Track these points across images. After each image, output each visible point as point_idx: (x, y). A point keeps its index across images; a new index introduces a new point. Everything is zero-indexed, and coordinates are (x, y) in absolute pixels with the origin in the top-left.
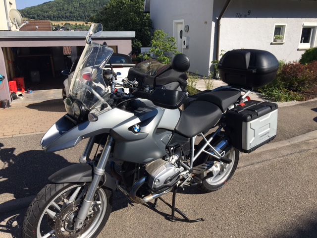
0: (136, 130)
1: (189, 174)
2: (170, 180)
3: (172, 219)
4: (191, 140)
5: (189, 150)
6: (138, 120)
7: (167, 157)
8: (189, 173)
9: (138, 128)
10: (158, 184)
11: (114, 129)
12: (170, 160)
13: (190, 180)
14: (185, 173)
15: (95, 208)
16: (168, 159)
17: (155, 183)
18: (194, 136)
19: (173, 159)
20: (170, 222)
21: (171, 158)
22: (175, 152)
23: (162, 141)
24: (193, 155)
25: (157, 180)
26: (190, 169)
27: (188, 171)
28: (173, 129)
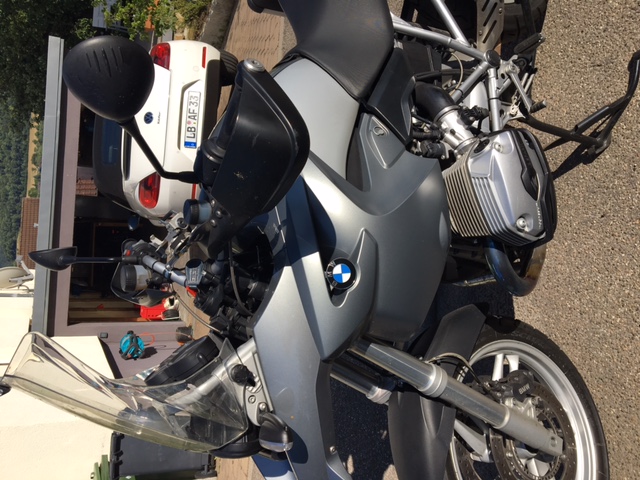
0: (346, 277)
1: (502, 71)
2: (532, 173)
3: (599, 145)
4: (401, 35)
5: (429, 49)
6: (312, 262)
7: (443, 151)
8: (497, 67)
9: (337, 270)
10: (530, 221)
11: (327, 352)
12: (457, 142)
13: (518, 70)
14: (493, 83)
15: (522, 391)
16: (448, 147)
17: (527, 229)
18: (389, 21)
19: (453, 132)
20: (607, 155)
21: (448, 136)
22: (429, 113)
23: (390, 166)
24: (449, 39)
25: (520, 222)
26: (485, 63)
27: (492, 72)
28: (355, 105)
